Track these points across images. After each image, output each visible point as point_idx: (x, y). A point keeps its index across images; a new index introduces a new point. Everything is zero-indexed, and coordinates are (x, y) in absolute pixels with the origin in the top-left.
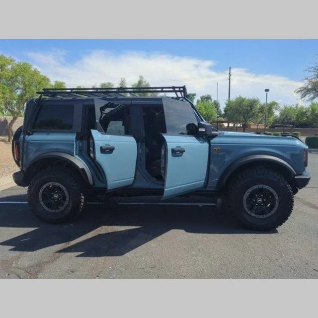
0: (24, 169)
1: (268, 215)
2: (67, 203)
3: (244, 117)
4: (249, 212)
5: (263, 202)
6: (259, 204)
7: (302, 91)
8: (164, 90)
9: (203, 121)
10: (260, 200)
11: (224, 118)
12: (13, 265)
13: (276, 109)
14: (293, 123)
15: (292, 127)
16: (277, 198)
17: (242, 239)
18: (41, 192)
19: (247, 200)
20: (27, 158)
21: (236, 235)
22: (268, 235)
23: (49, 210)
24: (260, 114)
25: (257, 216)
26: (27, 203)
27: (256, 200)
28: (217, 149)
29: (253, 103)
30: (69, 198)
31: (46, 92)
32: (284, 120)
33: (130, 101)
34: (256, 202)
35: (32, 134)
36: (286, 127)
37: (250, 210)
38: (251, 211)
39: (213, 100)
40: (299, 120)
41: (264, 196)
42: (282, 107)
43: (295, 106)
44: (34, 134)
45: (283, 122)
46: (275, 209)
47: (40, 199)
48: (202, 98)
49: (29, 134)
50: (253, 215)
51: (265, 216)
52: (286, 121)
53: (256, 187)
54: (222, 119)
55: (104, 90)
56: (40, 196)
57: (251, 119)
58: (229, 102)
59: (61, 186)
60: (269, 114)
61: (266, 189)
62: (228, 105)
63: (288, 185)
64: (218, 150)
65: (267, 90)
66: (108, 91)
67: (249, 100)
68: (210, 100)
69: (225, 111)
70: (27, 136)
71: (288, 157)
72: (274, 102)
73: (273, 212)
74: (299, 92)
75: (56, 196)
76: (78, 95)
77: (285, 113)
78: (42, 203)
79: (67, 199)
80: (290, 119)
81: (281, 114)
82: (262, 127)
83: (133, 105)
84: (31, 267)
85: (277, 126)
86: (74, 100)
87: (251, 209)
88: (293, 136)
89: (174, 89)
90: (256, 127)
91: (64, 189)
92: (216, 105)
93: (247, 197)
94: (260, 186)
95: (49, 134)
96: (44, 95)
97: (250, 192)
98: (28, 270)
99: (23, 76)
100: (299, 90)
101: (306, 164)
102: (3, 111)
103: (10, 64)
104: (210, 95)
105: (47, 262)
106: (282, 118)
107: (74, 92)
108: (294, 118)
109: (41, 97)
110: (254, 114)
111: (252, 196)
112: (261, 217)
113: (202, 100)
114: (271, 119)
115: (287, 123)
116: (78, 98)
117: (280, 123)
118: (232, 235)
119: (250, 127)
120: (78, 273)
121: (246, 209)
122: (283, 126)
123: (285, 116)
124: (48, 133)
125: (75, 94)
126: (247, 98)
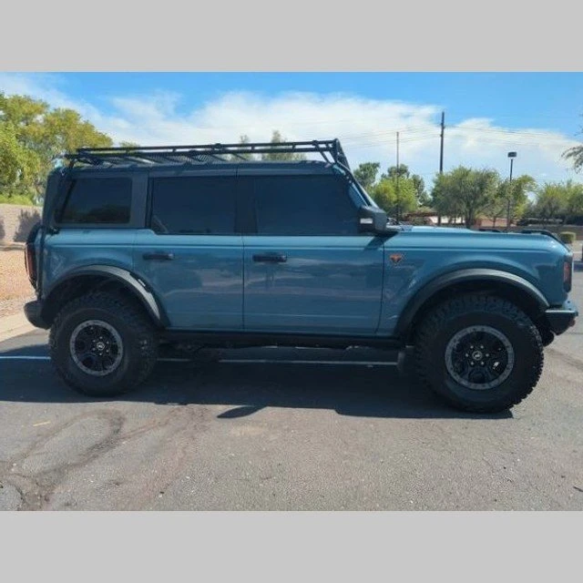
0: (43, 296)
1: (494, 384)
2: (119, 358)
3: (468, 205)
4: (457, 378)
5: (484, 358)
6: (477, 363)
7: (575, 153)
8: (298, 147)
9: (369, 204)
10: (478, 355)
11: (431, 207)
12: (13, 470)
13: (530, 189)
14: (563, 217)
15: (561, 223)
16: (510, 351)
17: (441, 429)
18: (73, 337)
19: (453, 354)
20: (49, 275)
21: (431, 420)
22: (492, 421)
23: (89, 371)
24: (498, 200)
25: (473, 386)
26: (49, 358)
27: (470, 355)
28: (396, 258)
29: (484, 180)
30: (124, 351)
31: (82, 154)
32: (545, 210)
33: (235, 170)
34: (470, 358)
35: (57, 233)
36: (550, 223)
37: (459, 374)
38: (461, 377)
39: (411, 175)
40: (574, 210)
41: (485, 348)
42: (541, 185)
43: (566, 184)
44: (61, 232)
45: (543, 214)
46: (507, 373)
47: (73, 352)
48: (390, 172)
49: (52, 233)
50: (464, 383)
51: (487, 386)
52: (549, 212)
53: (469, 330)
54: (428, 210)
55: (187, 150)
56: (72, 345)
57: (480, 208)
58: (440, 178)
59: (109, 327)
60: (515, 199)
61: (489, 334)
62: (438, 184)
63: (533, 327)
64: (399, 260)
65: (512, 155)
66: (194, 151)
67: (478, 173)
68: (405, 175)
69: (433, 194)
70: (48, 236)
71: (534, 273)
72: (526, 176)
73: (502, 378)
74: (570, 155)
75: (101, 346)
76: (139, 159)
77: (548, 198)
78: (75, 359)
79: (120, 351)
80: (556, 208)
81: (541, 201)
82: (502, 223)
83: (239, 176)
84: (45, 473)
85: (531, 222)
86: (133, 169)
87: (461, 372)
88: (543, 233)
89: (316, 146)
90: (490, 224)
91: (114, 332)
92: (417, 183)
93: (453, 349)
94: (479, 329)
95: (88, 232)
96: (79, 161)
97: (460, 340)
98: (38, 479)
99: (65, 134)
100: (571, 151)
101: (568, 287)
102: (34, 198)
103: (40, 113)
104: (406, 165)
105: (75, 465)
106: (541, 206)
107: (132, 155)
108: (564, 207)
109: (72, 164)
110: (486, 199)
111: (462, 347)
112: (480, 387)
113: (390, 175)
114: (521, 209)
115: (550, 216)
116: (139, 165)
117: (537, 215)
118: (423, 420)
119: (480, 224)
120: (126, 486)
121: (452, 373)
122: (543, 222)
123: (546, 202)
124: (87, 230)
125: (133, 158)
126: (473, 170)
